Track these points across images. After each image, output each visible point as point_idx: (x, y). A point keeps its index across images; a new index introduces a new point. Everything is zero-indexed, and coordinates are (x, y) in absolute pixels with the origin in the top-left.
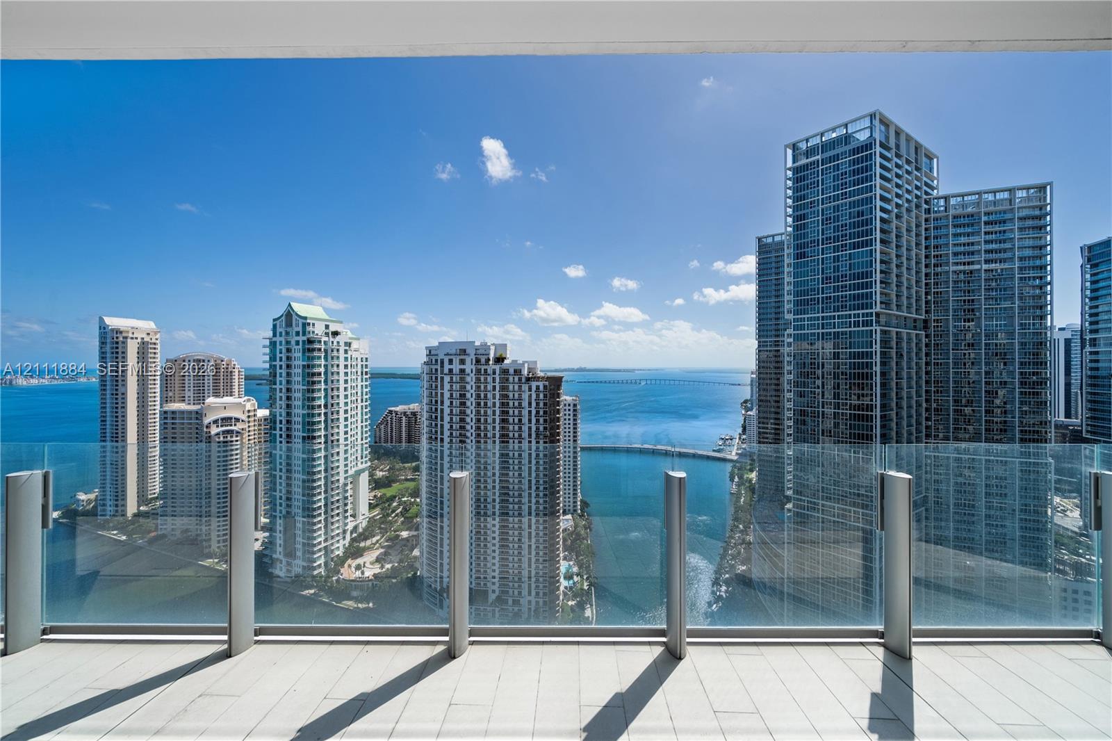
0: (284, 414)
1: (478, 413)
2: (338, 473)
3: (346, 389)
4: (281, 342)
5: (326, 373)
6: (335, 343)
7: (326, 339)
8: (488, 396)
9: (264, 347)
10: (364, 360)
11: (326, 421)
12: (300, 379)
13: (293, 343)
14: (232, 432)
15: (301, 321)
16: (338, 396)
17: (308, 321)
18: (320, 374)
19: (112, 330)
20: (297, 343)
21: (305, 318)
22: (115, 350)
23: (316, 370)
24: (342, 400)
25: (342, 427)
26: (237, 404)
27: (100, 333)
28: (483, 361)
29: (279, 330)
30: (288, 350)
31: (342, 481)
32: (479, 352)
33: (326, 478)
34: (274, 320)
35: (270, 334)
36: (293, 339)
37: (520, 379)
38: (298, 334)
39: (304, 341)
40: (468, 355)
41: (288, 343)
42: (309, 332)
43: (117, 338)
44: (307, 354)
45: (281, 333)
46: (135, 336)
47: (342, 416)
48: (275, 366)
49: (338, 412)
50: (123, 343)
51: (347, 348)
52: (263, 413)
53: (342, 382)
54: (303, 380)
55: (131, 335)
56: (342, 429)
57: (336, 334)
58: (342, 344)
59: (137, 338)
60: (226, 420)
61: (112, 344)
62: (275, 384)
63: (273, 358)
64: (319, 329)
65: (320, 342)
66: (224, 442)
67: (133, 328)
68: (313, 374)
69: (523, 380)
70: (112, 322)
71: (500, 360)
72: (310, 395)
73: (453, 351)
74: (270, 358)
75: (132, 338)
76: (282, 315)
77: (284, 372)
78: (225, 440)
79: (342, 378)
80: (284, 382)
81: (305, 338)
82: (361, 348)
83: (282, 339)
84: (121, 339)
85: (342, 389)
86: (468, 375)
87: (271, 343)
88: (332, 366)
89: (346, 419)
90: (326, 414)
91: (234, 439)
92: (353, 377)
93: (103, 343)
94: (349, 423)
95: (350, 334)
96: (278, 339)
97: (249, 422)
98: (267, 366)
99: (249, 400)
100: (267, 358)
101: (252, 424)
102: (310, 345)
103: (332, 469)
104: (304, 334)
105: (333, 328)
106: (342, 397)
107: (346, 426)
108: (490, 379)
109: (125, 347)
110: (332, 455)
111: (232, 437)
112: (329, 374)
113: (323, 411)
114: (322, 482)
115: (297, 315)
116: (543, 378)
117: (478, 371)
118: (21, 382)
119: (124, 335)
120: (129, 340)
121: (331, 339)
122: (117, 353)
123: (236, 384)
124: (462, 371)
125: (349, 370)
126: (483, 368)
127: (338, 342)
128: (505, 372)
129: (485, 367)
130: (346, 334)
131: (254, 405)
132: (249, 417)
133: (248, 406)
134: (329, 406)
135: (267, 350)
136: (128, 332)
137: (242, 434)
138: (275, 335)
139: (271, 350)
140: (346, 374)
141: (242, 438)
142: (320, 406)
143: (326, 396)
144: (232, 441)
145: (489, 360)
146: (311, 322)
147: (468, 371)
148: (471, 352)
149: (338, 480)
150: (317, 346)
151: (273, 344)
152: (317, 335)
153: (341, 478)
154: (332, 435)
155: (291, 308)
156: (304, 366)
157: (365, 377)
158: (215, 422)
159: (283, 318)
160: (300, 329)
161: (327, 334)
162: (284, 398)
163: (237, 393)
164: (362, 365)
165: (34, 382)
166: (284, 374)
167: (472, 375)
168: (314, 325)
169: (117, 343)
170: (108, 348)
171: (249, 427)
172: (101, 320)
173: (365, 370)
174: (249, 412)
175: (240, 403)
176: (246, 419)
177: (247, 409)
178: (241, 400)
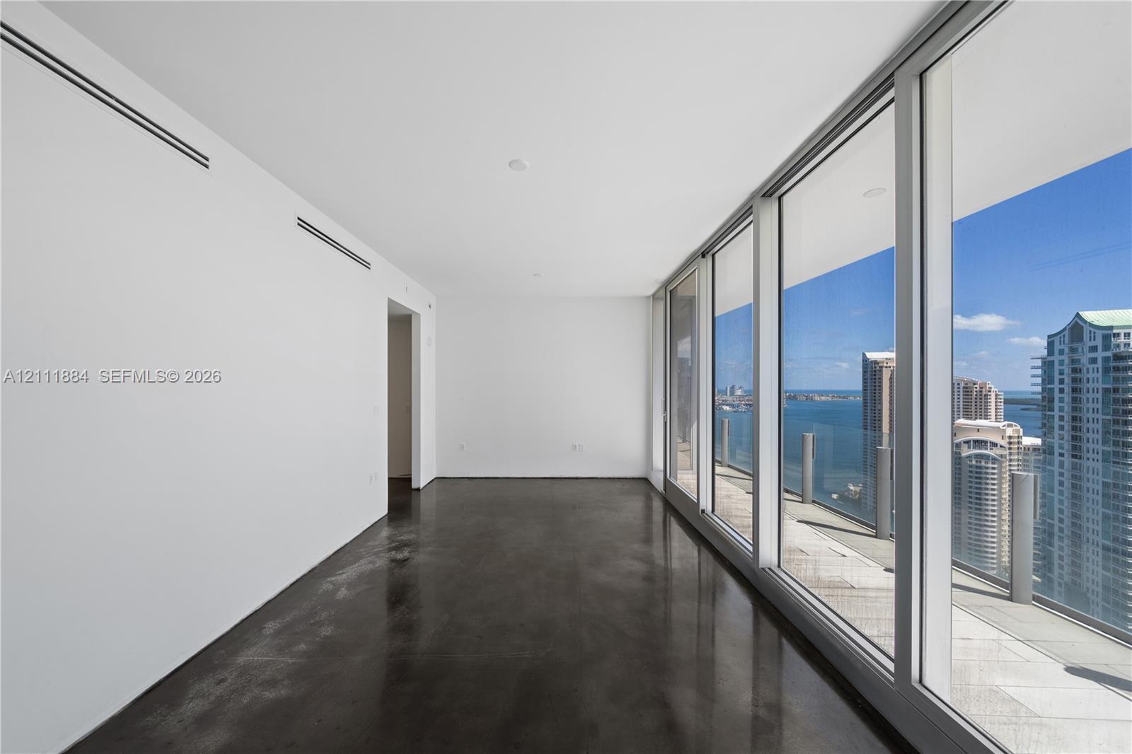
4: (1062, 361)
12: (1099, 406)
13: (1085, 361)
14: (986, 457)
15: (1099, 334)
17: (1115, 331)
19: (872, 362)
20: (1094, 361)
21: (1110, 328)
22: (873, 377)
26: (994, 428)
27: (863, 365)
29: (1057, 347)
30: (1076, 371)
34: (1050, 336)
36: (1085, 356)
38: (1094, 349)
39: (1107, 358)
41: (1075, 361)
43: (875, 367)
44: (1112, 374)
45: (1062, 351)
46: (889, 365)
48: (1052, 390)
50: (881, 371)
52: (1032, 441)
54: (1105, 407)
55: (885, 365)
59: (890, 367)
60: (980, 443)
61: (872, 372)
62: (1052, 410)
66: (977, 467)
67: (887, 359)
70: (871, 356)
72: (1121, 428)
74: (1043, 380)
75: (886, 367)
76: (1065, 329)
77: (1067, 397)
78: (978, 464)
80: (1067, 409)
81: (1109, 354)
83: (1065, 358)
84: (878, 368)
91: (990, 465)
93: (865, 372)
97: (1010, 449)
99: (1010, 426)
100: (1039, 380)
101: (1014, 452)
102: (1118, 363)
104: (1107, 349)
109: (881, 375)
111: (987, 463)
115: (1092, 325)
118: (817, 398)
119: (880, 365)
120: (884, 369)
122: (875, 379)
123: (993, 407)
132: (1010, 443)
133: (1009, 432)
136: (883, 362)
137: (1001, 462)
138: (1051, 354)
141: (1001, 467)
144: (987, 468)
156: (1106, 391)
158: (967, 442)
160: (1098, 343)
163: (993, 417)
165: (823, 398)
169: (875, 371)
170: (868, 376)
172: (864, 355)
174: (1010, 437)
175: (998, 428)
176: (1008, 446)
177: (1008, 434)
178: (1000, 425)
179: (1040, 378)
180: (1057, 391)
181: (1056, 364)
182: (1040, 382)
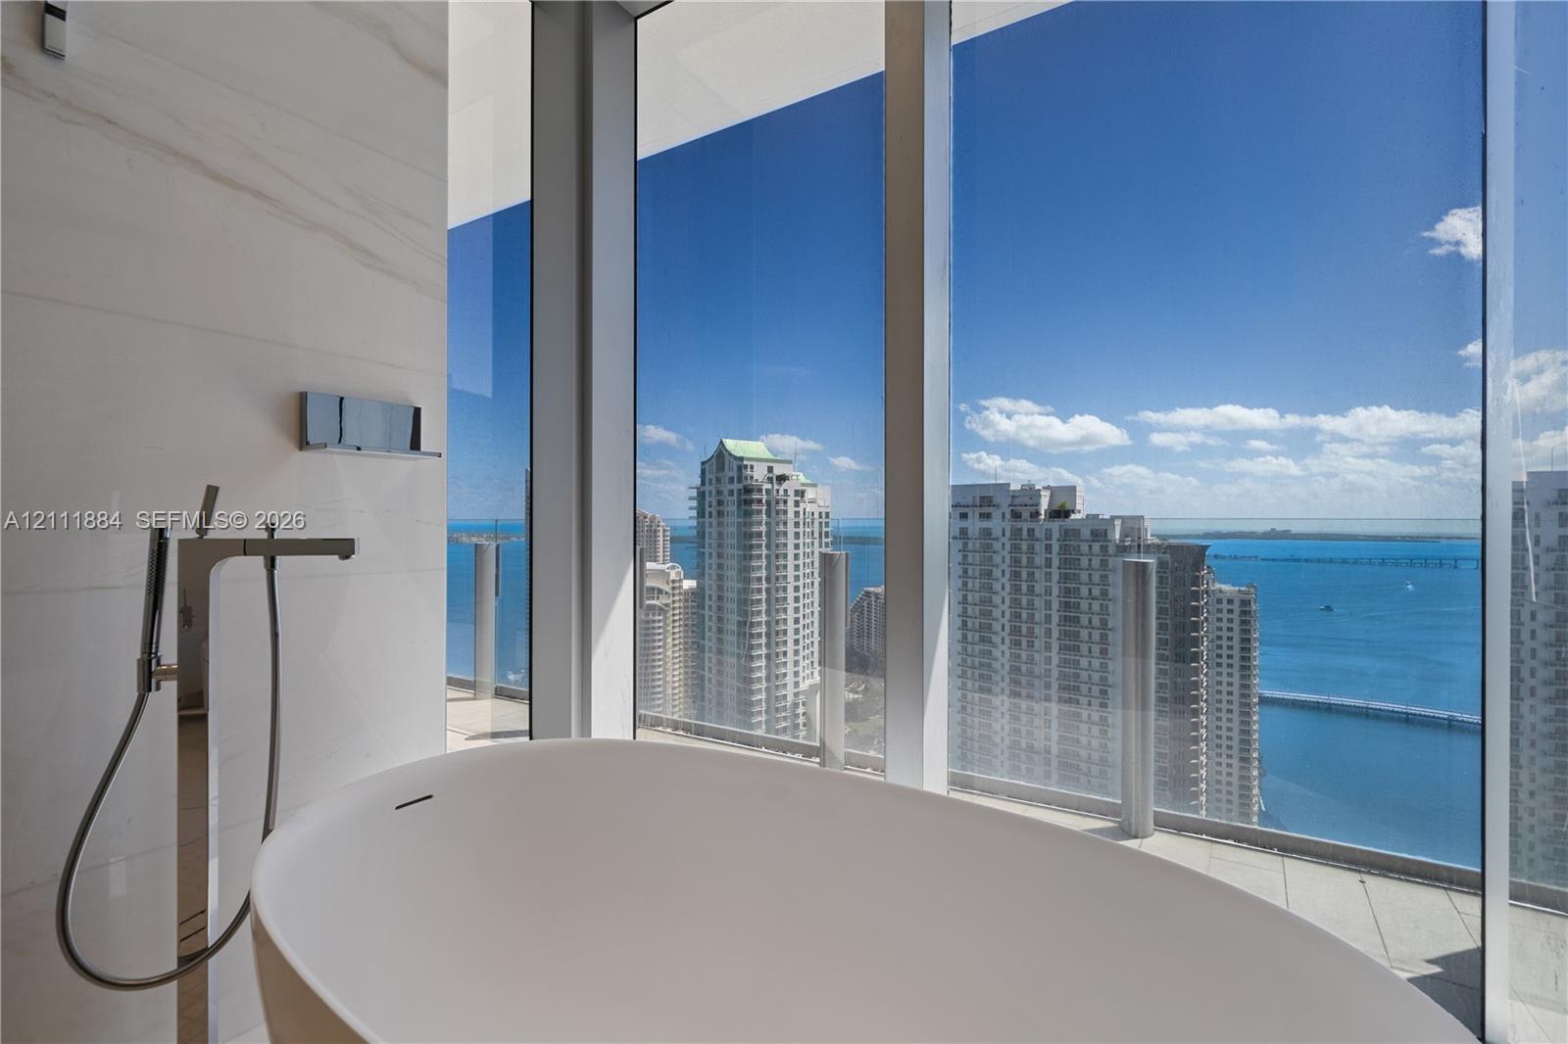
0: (714, 587)
1: (1016, 602)
2: (785, 684)
3: (796, 557)
4: (710, 492)
5: (768, 534)
6: (781, 492)
7: (769, 486)
8: (1037, 575)
9: (691, 498)
10: (824, 516)
11: (768, 601)
12: (735, 541)
13: (726, 493)
14: (653, 607)
15: (735, 464)
16: (785, 567)
17: (745, 463)
18: (759, 535)
20: (731, 493)
21: (741, 459)
23: (755, 529)
24: (791, 573)
25: (790, 611)
26: (660, 571)
28: (1026, 515)
29: (708, 476)
30: (720, 503)
31: (790, 698)
32: (1017, 501)
33: (768, 689)
34: (703, 463)
35: (698, 482)
36: (726, 488)
37: (1104, 549)
38: (731, 480)
39: (739, 490)
40: (997, 506)
41: (719, 493)
42: (746, 478)
44: (743, 507)
45: (710, 480)
47: (791, 594)
48: (704, 524)
49: (785, 589)
51: (799, 498)
52: (689, 584)
53: (791, 546)
54: (739, 542)
56: (791, 615)
57: (782, 479)
58: (791, 493)
62: (704, 547)
63: (701, 514)
64: (759, 473)
65: (760, 490)
68: (751, 536)
69: (1111, 550)
71: (1060, 513)
72: (747, 563)
73: (970, 501)
74: (698, 513)
76: (713, 456)
77: (714, 532)
78: (647, 619)
79: (791, 541)
80: (714, 545)
81: (740, 486)
82: (819, 498)
83: (713, 488)
85: (790, 557)
86: (997, 539)
87: (698, 493)
88: (777, 524)
89: (797, 599)
90: (768, 590)
91: (657, 618)
92: (807, 541)
94: (801, 605)
95: (802, 478)
96: (707, 488)
97: (674, 595)
98: (694, 523)
99: (673, 568)
100: (694, 513)
101: (677, 598)
102: (747, 495)
103: (777, 676)
104: (740, 480)
105: (778, 470)
106: (791, 568)
107: (797, 610)
108: (1039, 547)
110: (777, 654)
111: (654, 615)
112: (773, 534)
113: (764, 586)
114: (763, 696)
115: (730, 454)
116: (1158, 547)
117: (1016, 533)
121: (776, 487)
123: (661, 546)
124: (987, 533)
125: (801, 530)
126: (1025, 526)
127: (786, 491)
128: (1071, 534)
129: (1031, 525)
130: (799, 478)
131: (678, 573)
132: (673, 588)
133: (673, 576)
134: (773, 580)
135: (694, 503)
137: (666, 612)
138: (703, 483)
139: (699, 503)
140: (797, 535)
141: (666, 618)
142: (759, 579)
143: (768, 567)
144: (654, 621)
145: (1038, 513)
146: (749, 463)
147: (997, 532)
148: (1005, 503)
149: (785, 696)
150: (756, 496)
151: (701, 496)
152: (757, 480)
153: (790, 691)
154: (777, 622)
155: (723, 446)
156: (739, 524)
157: (824, 540)
159: (714, 460)
160: (734, 474)
161: (770, 480)
162: (714, 566)
163: (661, 558)
164: (821, 523)
166: (715, 535)
167: (1004, 540)
168: (752, 467)
171: (674, 602)
173: (824, 529)
174: (673, 581)
175: (663, 571)
176: (671, 592)
177: (671, 578)
178: (665, 567)
179: (695, 511)
180: (707, 525)
181: (707, 494)
182: (695, 515)
